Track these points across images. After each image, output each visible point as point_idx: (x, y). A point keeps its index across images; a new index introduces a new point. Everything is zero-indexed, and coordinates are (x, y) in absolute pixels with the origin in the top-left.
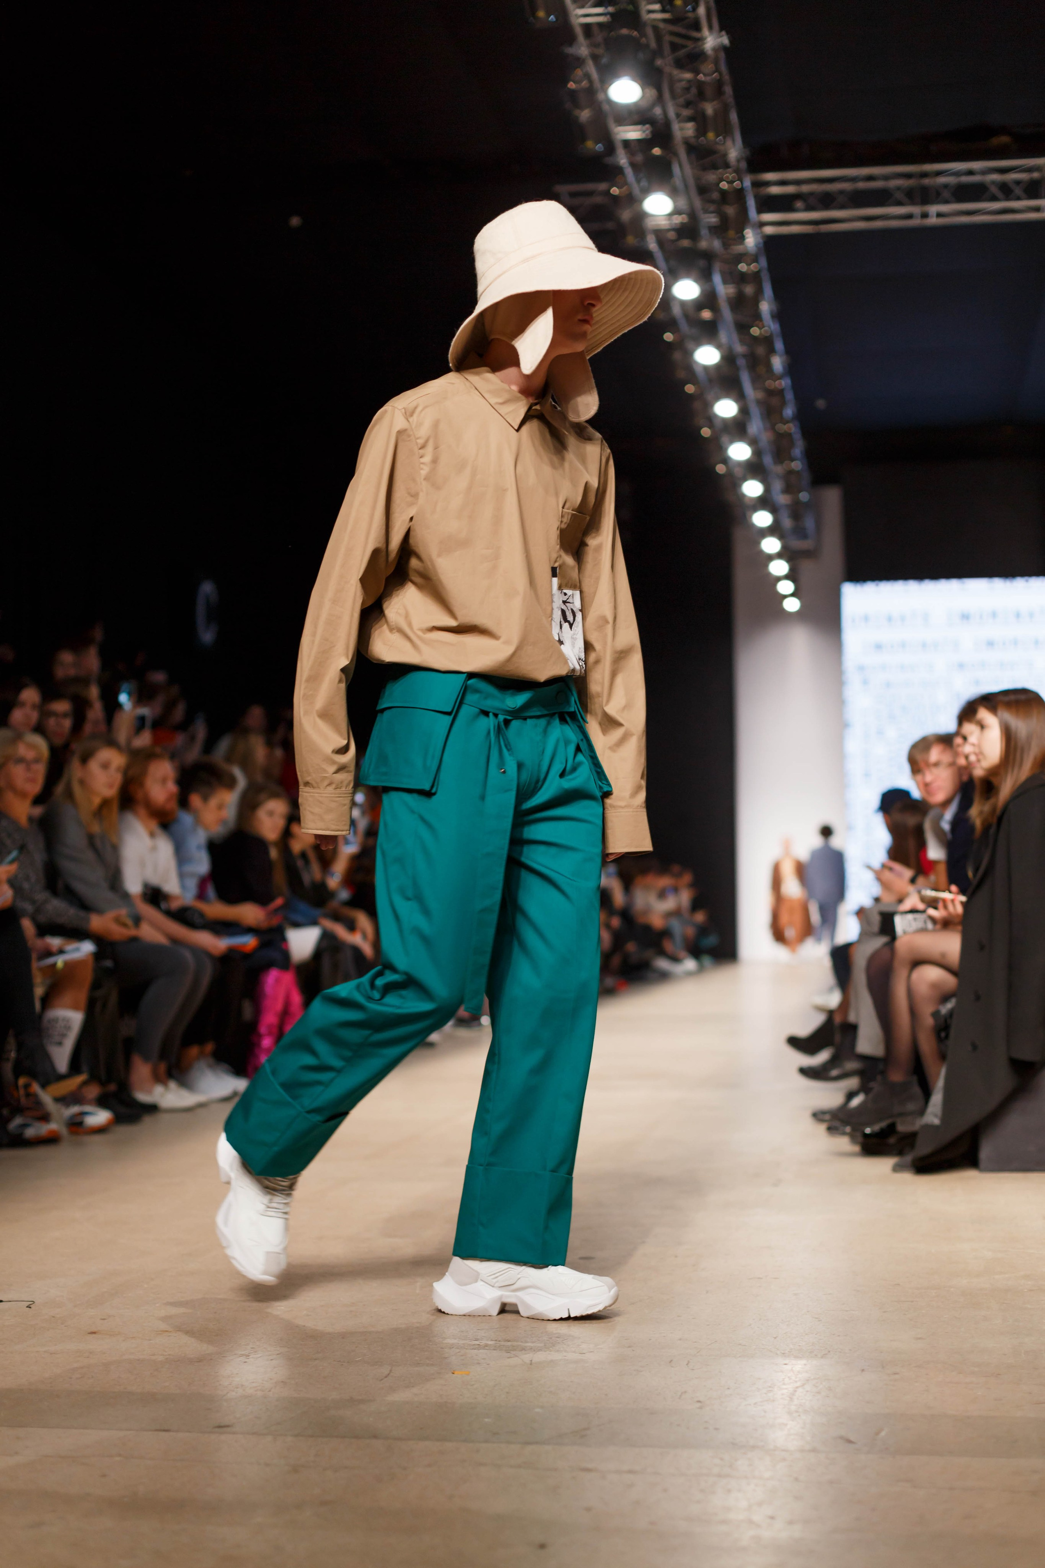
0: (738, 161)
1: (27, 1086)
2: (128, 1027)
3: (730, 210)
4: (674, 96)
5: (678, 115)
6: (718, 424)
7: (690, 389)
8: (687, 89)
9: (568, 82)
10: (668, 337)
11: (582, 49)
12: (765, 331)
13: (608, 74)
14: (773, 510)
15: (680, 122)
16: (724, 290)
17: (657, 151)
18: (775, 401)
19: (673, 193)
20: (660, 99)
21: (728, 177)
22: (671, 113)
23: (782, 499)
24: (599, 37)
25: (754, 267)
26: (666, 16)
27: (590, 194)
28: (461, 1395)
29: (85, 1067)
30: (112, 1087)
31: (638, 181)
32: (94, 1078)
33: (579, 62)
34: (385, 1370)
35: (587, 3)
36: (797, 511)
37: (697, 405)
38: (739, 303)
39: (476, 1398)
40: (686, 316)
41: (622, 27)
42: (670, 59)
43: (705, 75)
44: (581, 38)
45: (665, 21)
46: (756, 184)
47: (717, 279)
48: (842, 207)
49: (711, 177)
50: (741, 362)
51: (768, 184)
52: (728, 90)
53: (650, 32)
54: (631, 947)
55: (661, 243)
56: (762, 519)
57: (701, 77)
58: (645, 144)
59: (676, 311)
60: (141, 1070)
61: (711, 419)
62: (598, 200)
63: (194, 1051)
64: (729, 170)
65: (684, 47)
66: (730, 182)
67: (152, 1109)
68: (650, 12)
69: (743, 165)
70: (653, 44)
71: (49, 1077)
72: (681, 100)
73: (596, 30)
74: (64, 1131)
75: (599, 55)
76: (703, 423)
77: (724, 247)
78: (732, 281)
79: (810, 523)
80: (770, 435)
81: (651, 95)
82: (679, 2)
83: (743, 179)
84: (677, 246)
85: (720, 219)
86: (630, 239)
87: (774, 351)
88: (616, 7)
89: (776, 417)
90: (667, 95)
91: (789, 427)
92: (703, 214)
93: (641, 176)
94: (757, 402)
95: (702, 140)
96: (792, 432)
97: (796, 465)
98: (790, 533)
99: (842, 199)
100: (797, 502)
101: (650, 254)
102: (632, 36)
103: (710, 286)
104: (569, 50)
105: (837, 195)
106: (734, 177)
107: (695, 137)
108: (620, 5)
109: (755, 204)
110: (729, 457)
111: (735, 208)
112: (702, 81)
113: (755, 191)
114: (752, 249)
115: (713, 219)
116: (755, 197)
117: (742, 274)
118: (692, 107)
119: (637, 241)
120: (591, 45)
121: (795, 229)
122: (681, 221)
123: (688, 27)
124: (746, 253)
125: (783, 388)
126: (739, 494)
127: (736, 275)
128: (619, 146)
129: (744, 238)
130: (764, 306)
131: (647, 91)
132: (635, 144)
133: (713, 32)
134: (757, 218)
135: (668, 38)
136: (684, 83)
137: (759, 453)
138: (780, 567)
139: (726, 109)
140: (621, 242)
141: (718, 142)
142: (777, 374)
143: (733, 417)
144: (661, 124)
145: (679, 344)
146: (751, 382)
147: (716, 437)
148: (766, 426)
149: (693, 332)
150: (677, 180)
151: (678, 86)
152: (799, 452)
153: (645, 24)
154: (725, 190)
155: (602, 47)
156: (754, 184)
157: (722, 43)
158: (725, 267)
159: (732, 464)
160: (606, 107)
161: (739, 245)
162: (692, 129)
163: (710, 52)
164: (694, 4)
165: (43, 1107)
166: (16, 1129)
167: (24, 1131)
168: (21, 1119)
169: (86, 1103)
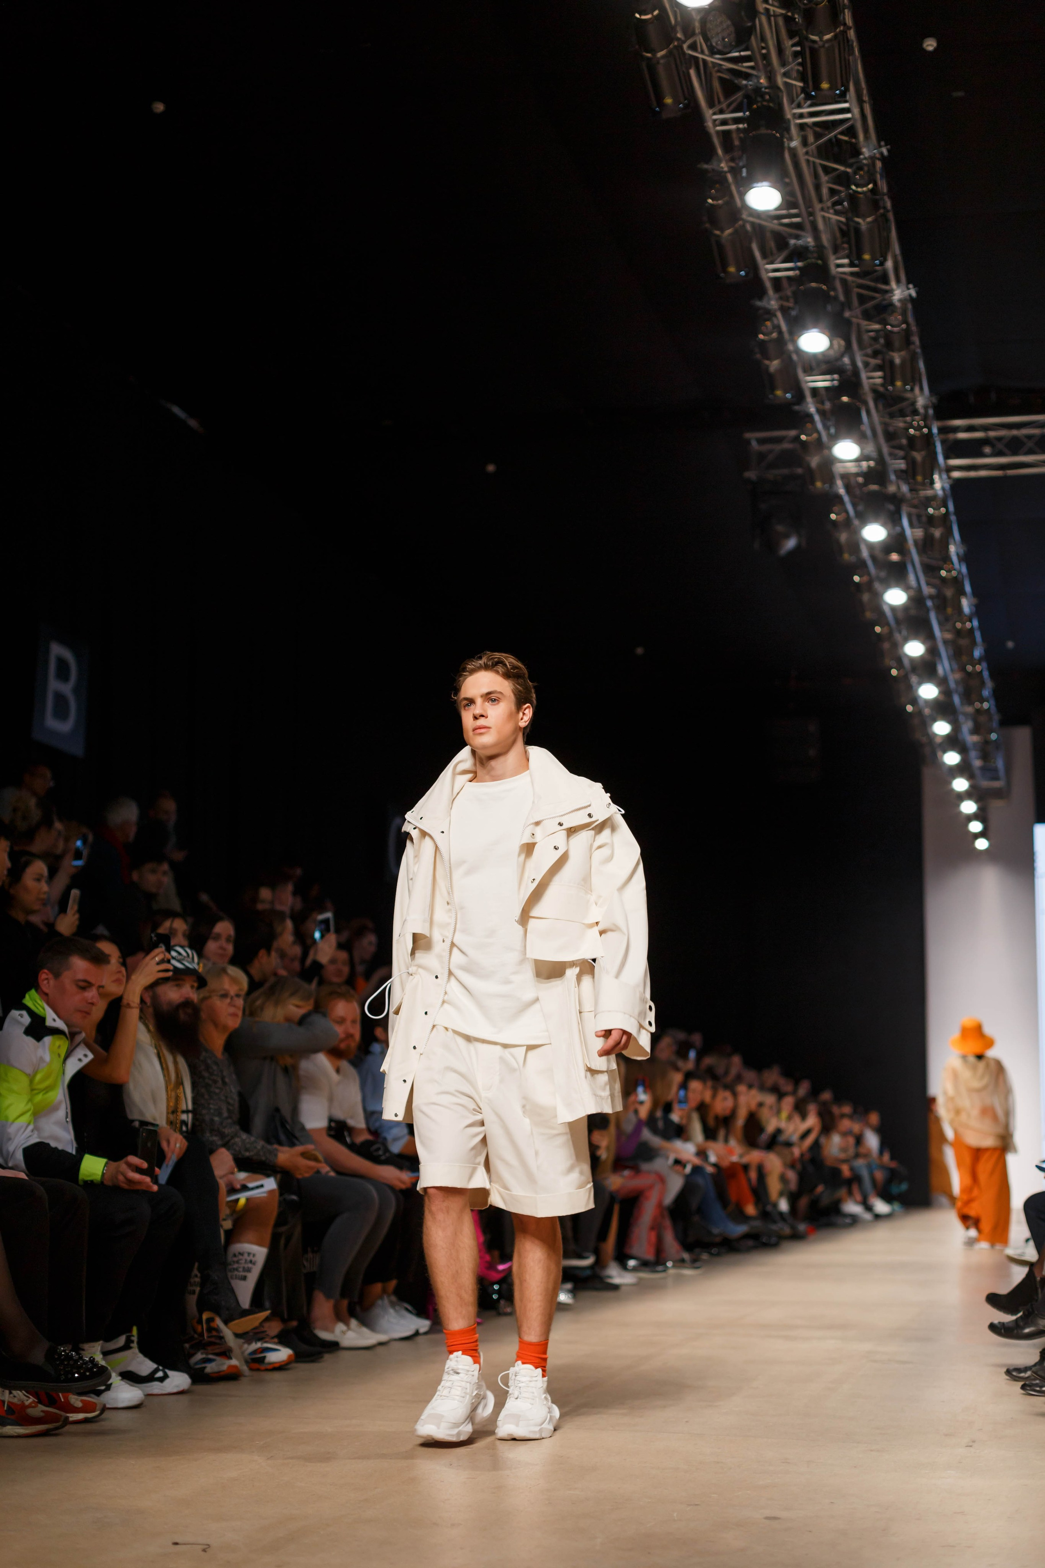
0: (926, 408)
1: (210, 1320)
2: (310, 1263)
3: (918, 456)
4: (861, 347)
5: (866, 365)
6: (906, 662)
7: (878, 629)
8: (875, 339)
9: (758, 334)
10: (856, 579)
11: (772, 302)
12: (954, 573)
13: (798, 326)
14: (962, 749)
15: (867, 372)
16: (912, 534)
17: (845, 399)
18: (964, 642)
19: (861, 439)
20: (848, 349)
21: (915, 424)
22: (860, 362)
23: (971, 739)
24: (788, 291)
25: (943, 510)
26: (855, 270)
27: (776, 441)
29: (267, 1304)
30: (294, 1324)
31: (827, 428)
32: (276, 1314)
33: (769, 314)
35: (777, 258)
36: (986, 750)
37: (886, 645)
38: (926, 545)
40: (873, 557)
41: (811, 280)
42: (858, 311)
43: (892, 326)
44: (771, 292)
45: (853, 274)
46: (942, 430)
47: (905, 522)
48: (1031, 452)
49: (900, 423)
50: (929, 603)
51: (956, 429)
52: (916, 339)
53: (838, 285)
55: (848, 488)
56: (952, 758)
57: (889, 327)
58: (833, 393)
59: (865, 554)
60: (323, 1306)
61: (899, 660)
62: (786, 446)
63: (378, 1287)
64: (917, 418)
65: (874, 298)
66: (919, 429)
67: (333, 1346)
68: (839, 266)
69: (931, 412)
70: (842, 298)
71: (232, 1314)
72: (869, 351)
74: (245, 1368)
75: (789, 308)
76: (893, 663)
77: (913, 492)
78: (921, 524)
79: (1000, 764)
80: (958, 676)
81: (839, 345)
82: (867, 257)
83: (931, 425)
84: (865, 489)
85: (907, 464)
86: (819, 484)
87: (963, 593)
88: (805, 262)
89: (964, 658)
90: (855, 346)
91: (978, 668)
92: (891, 459)
93: (829, 423)
94: (946, 642)
95: (890, 388)
96: (981, 672)
97: (986, 705)
98: (978, 773)
99: (1030, 444)
100: (987, 742)
101: (839, 498)
102: (821, 289)
103: (898, 529)
104: (759, 303)
105: (1025, 440)
106: (922, 423)
107: (883, 385)
108: (809, 261)
109: (943, 449)
110: (919, 697)
111: (923, 453)
112: (890, 331)
113: (943, 436)
114: (940, 493)
115: (901, 465)
116: (943, 442)
117: (931, 518)
118: (880, 356)
119: (827, 486)
120: (781, 298)
121: (983, 473)
122: (869, 467)
123: (877, 280)
124: (935, 497)
125: (972, 630)
126: (930, 733)
127: (924, 519)
128: (808, 394)
129: (932, 482)
130: (952, 549)
131: (835, 342)
132: (823, 392)
133: (901, 284)
134: (945, 463)
135: (856, 290)
136: (872, 334)
137: (946, 692)
138: (969, 807)
139: (913, 358)
140: (811, 487)
141: (906, 391)
142: (966, 616)
143: (922, 657)
144: (849, 373)
145: (868, 586)
146: (940, 624)
147: (905, 678)
148: (955, 666)
149: (883, 574)
150: (866, 427)
151: (866, 337)
152: (989, 692)
153: (834, 278)
154: (913, 436)
155: (792, 300)
156: (941, 430)
157: (910, 296)
158: (914, 511)
159: (921, 703)
160: (795, 357)
161: (928, 490)
162: (880, 378)
163: (898, 304)
164: (882, 258)
165: (225, 1342)
166: (196, 1363)
167: (205, 1368)
168: (202, 1354)
169: (267, 1339)
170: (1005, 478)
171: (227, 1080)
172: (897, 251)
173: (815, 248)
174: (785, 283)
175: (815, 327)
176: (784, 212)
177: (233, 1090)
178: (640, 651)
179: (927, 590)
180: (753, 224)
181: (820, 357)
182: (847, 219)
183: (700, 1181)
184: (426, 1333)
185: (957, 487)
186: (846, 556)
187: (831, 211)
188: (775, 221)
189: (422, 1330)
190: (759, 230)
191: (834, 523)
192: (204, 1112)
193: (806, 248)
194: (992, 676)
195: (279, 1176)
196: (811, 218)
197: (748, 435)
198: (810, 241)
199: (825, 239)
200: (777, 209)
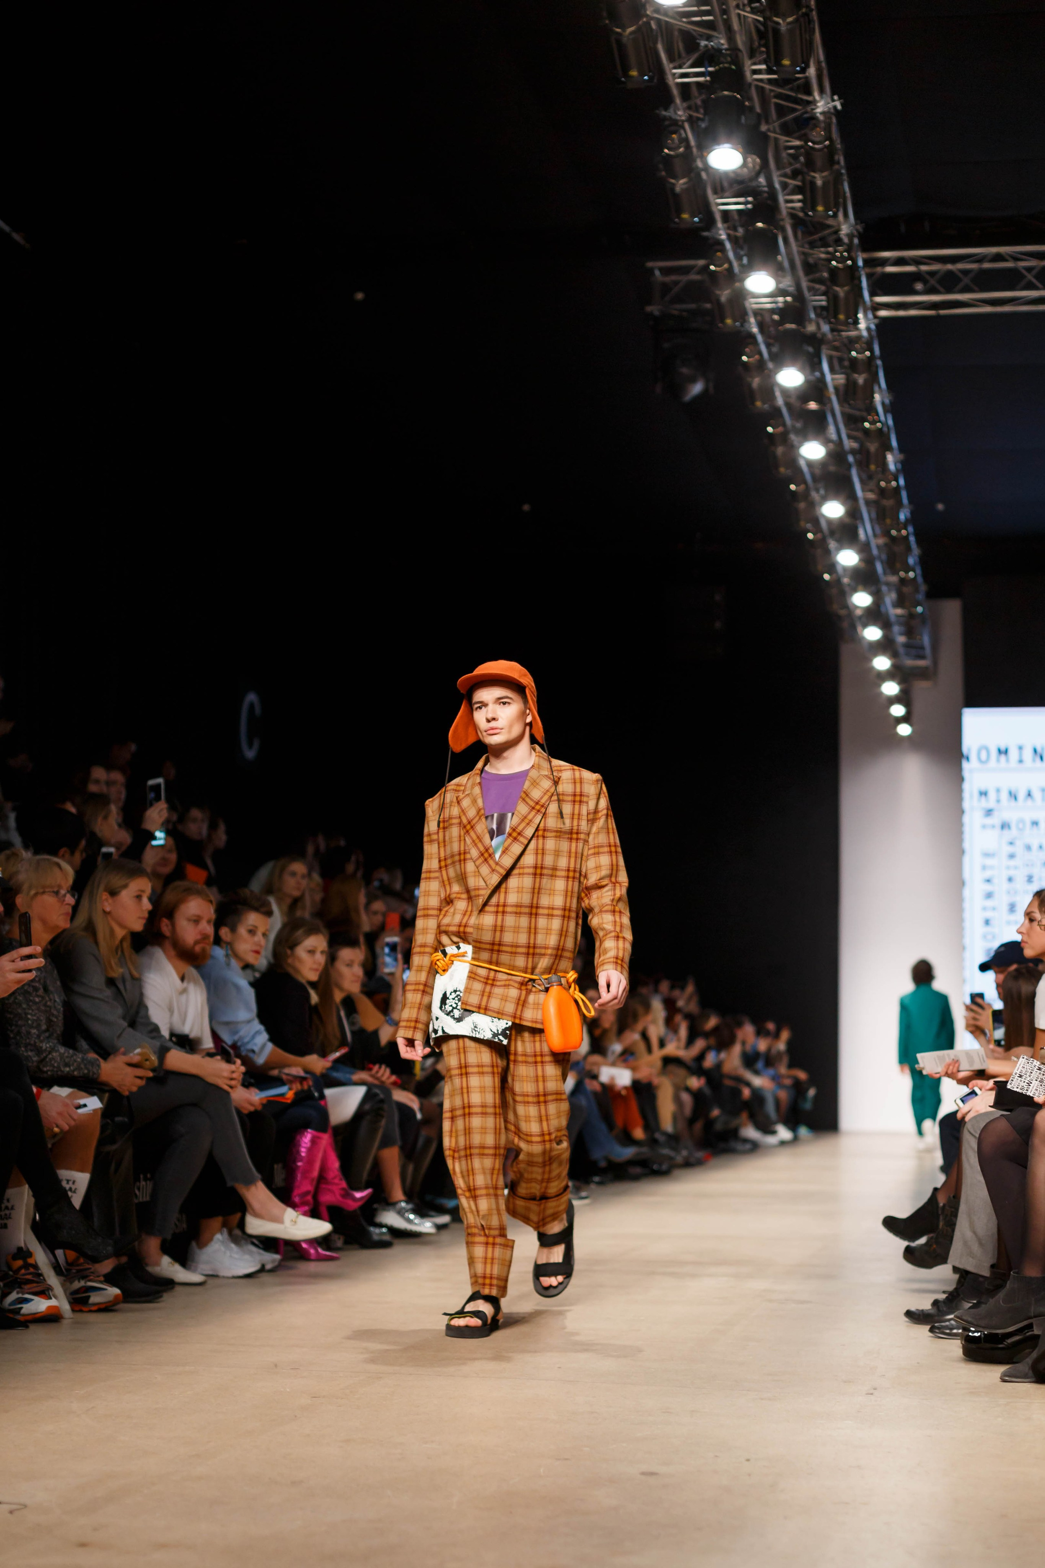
0: (851, 236)
3: (841, 291)
4: (779, 165)
5: (784, 186)
6: (823, 525)
7: (793, 487)
8: (795, 157)
9: (662, 148)
10: (770, 429)
11: (679, 112)
12: (879, 425)
13: (707, 140)
14: (886, 625)
15: (785, 194)
16: (833, 379)
17: (760, 225)
18: (888, 503)
19: (778, 271)
20: (764, 167)
21: (838, 255)
22: (777, 183)
23: (894, 613)
24: (698, 98)
25: (868, 353)
26: (773, 77)
27: (683, 271)
31: (739, 258)
33: (676, 125)
35: (685, 62)
36: (910, 626)
37: (802, 505)
38: (848, 393)
40: (788, 405)
41: (723, 88)
42: (776, 124)
43: (814, 143)
44: (678, 101)
45: (771, 82)
46: (869, 263)
47: (825, 366)
48: (966, 290)
49: (820, 254)
50: (851, 459)
51: (884, 262)
52: (840, 159)
53: (754, 94)
54: (716, 1112)
55: (761, 326)
56: (872, 633)
57: (810, 144)
58: (746, 217)
59: (780, 401)
61: (815, 521)
62: (693, 277)
64: (840, 248)
65: (794, 110)
66: (842, 260)
67: (169, 1284)
68: (755, 72)
69: (856, 241)
70: (758, 109)
72: (788, 171)
73: (694, 92)
74: (66, 1309)
75: (698, 119)
76: (809, 526)
77: (835, 333)
78: (843, 369)
79: (926, 640)
80: (881, 541)
81: (754, 162)
82: (786, 62)
83: (857, 257)
84: (780, 328)
85: (828, 301)
86: (729, 321)
87: (889, 448)
88: (717, 67)
89: (888, 521)
90: (772, 164)
91: (904, 532)
92: (811, 296)
93: (742, 253)
94: (868, 503)
95: (810, 213)
96: (906, 538)
97: (911, 574)
98: (901, 650)
99: (966, 280)
100: (912, 616)
101: (752, 337)
102: (735, 96)
103: (817, 374)
104: (664, 113)
105: (960, 275)
106: (845, 254)
107: (802, 209)
108: (721, 66)
109: (869, 285)
110: (838, 563)
111: (846, 288)
112: (811, 147)
113: (868, 270)
114: (865, 334)
115: (822, 300)
116: (869, 276)
117: (853, 361)
118: (800, 177)
119: (737, 324)
120: (689, 108)
121: (913, 312)
122: (786, 302)
123: (798, 89)
124: (859, 338)
125: (898, 489)
126: (850, 605)
127: (846, 363)
128: (718, 217)
129: (856, 322)
130: (877, 397)
131: (749, 160)
132: (736, 217)
133: (824, 96)
134: (871, 301)
135: (774, 100)
136: (792, 151)
137: (868, 559)
138: (891, 688)
139: (837, 179)
140: (720, 325)
141: (830, 216)
142: (892, 474)
143: (841, 519)
144: (765, 195)
145: (784, 438)
146: (862, 481)
147: (821, 544)
148: (878, 530)
149: (799, 425)
150: (782, 258)
151: (784, 155)
152: (915, 561)
153: (750, 85)
154: (835, 267)
155: (702, 111)
156: (867, 262)
157: (835, 107)
158: (834, 353)
159: (840, 570)
160: (704, 175)
161: (850, 331)
162: (799, 201)
163: (821, 118)
164: (803, 65)
165: (44, 1280)
166: (12, 1304)
167: (21, 1308)
168: (18, 1293)
169: (92, 1277)
170: (939, 317)
171: (51, 988)
172: (822, 57)
173: (728, 52)
174: (694, 90)
175: (727, 142)
176: (695, 9)
177: (57, 1000)
178: (526, 507)
179: (848, 444)
180: (658, 21)
181: (732, 175)
182: (764, 18)
183: (583, 1101)
184: (272, 1271)
185: (884, 326)
186: (759, 404)
187: (748, 9)
188: (684, 20)
189: (269, 1267)
190: (666, 29)
191: (745, 364)
192: (20, 1023)
193: (719, 51)
194: (919, 542)
195: (107, 1095)
196: (725, 17)
197: (650, 264)
198: (723, 42)
199: (740, 41)
200: (685, 5)
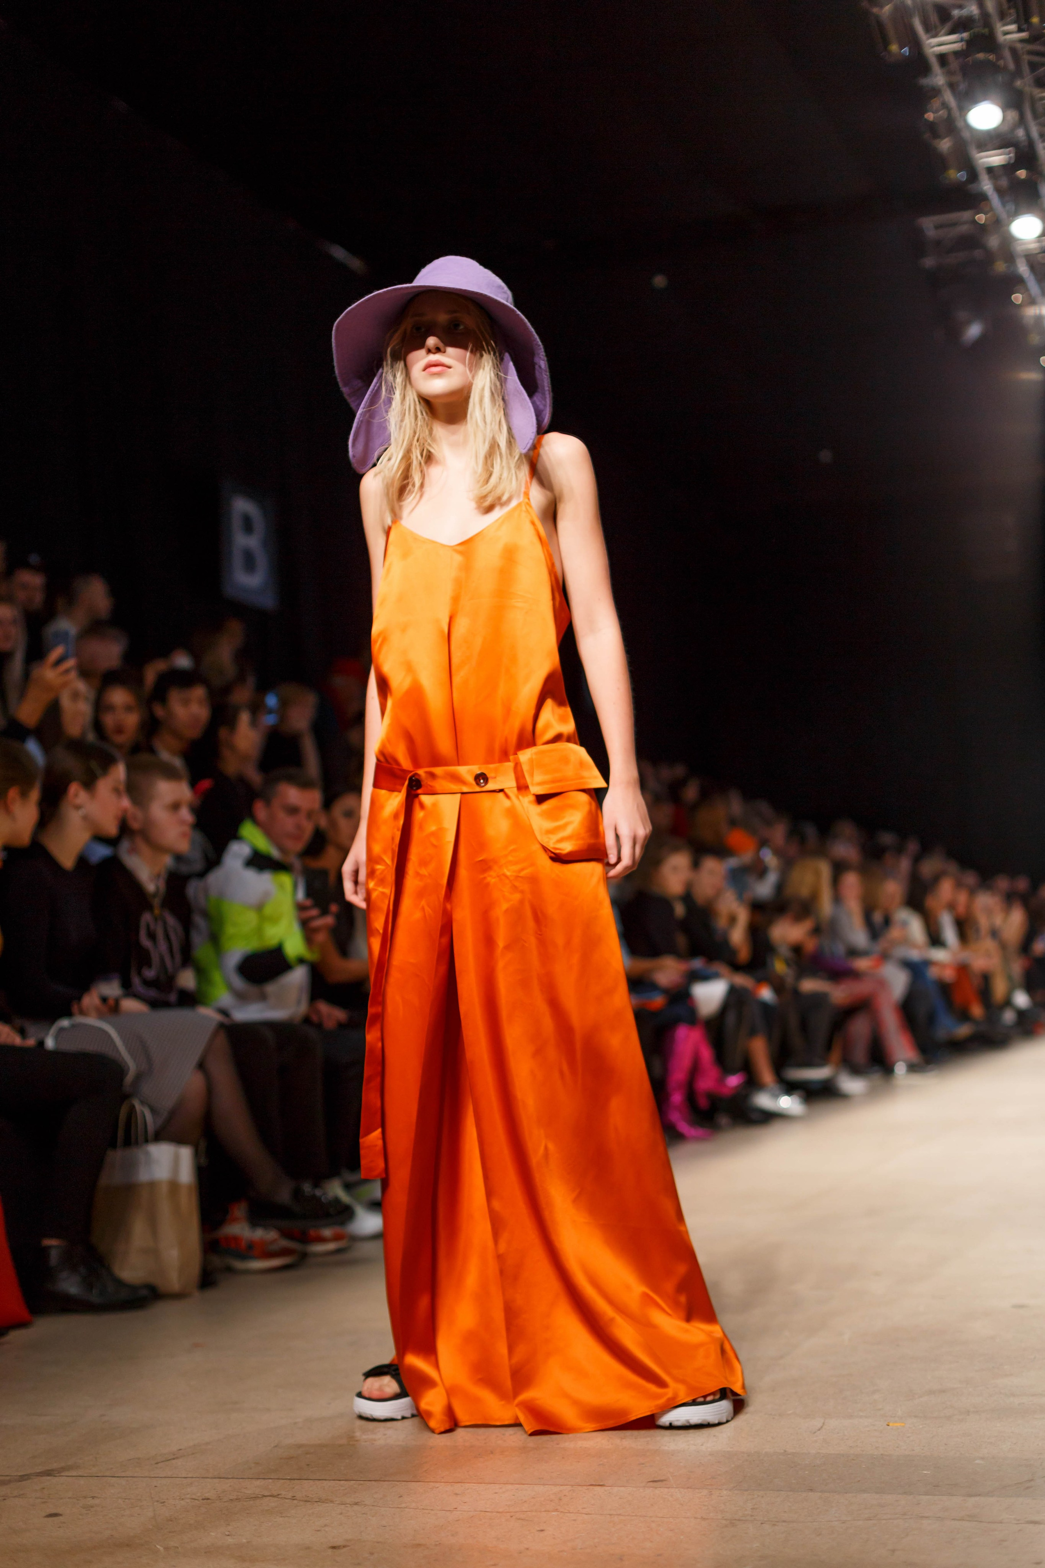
4: (1036, 116)
5: (1041, 135)
9: (926, 111)
11: (938, 78)
13: (967, 100)
15: (1043, 142)
19: (1042, 214)
20: (1022, 121)
22: (1035, 132)
24: (954, 64)
26: (1024, 35)
27: (954, 224)
28: (898, 1447)
31: (1004, 204)
33: (936, 92)
34: (817, 1423)
35: (940, 31)
39: (913, 1450)
41: (978, 53)
42: (1029, 79)
44: (937, 68)
45: (1022, 41)
53: (1007, 54)
55: (1031, 266)
58: (1009, 169)
62: (964, 229)
65: (1043, 65)
68: (1006, 33)
70: (1011, 66)
72: (1043, 120)
73: (951, 59)
75: (957, 83)
81: (1013, 117)
82: (1035, 20)
86: (999, 266)
88: (970, 33)
90: (1029, 115)
93: (1007, 201)
101: (1021, 277)
102: (989, 59)
104: (925, 82)
108: (974, 31)
119: (1007, 267)
120: (947, 74)
128: (982, 172)
131: (1009, 115)
132: (998, 168)
135: (1026, 58)
140: (991, 270)
144: (1024, 146)
153: (1002, 46)
155: (959, 74)
160: (965, 135)
173: (980, 17)
175: (987, 99)
181: (993, 132)
186: (1034, 338)
190: (921, 5)
191: (1017, 304)
193: (970, 18)
197: (922, 221)
198: (973, 9)
199: (990, 6)
